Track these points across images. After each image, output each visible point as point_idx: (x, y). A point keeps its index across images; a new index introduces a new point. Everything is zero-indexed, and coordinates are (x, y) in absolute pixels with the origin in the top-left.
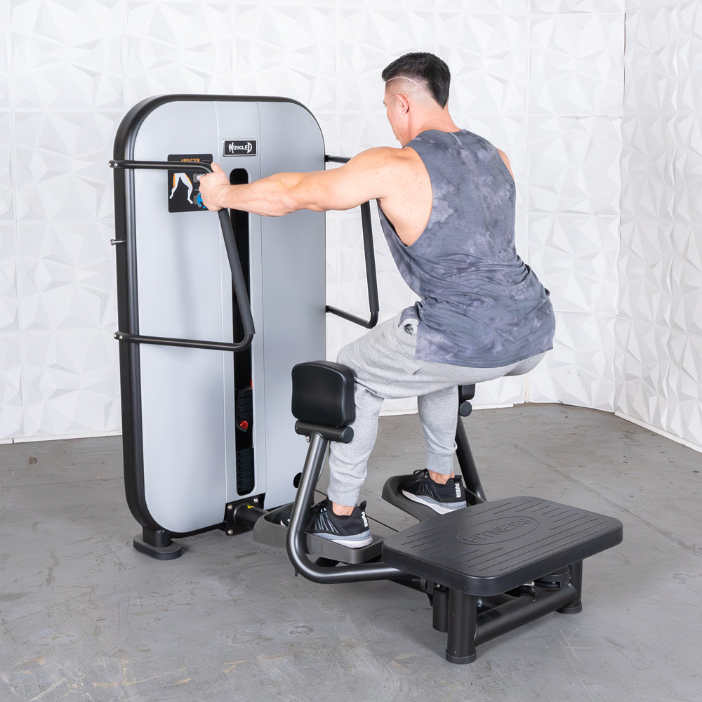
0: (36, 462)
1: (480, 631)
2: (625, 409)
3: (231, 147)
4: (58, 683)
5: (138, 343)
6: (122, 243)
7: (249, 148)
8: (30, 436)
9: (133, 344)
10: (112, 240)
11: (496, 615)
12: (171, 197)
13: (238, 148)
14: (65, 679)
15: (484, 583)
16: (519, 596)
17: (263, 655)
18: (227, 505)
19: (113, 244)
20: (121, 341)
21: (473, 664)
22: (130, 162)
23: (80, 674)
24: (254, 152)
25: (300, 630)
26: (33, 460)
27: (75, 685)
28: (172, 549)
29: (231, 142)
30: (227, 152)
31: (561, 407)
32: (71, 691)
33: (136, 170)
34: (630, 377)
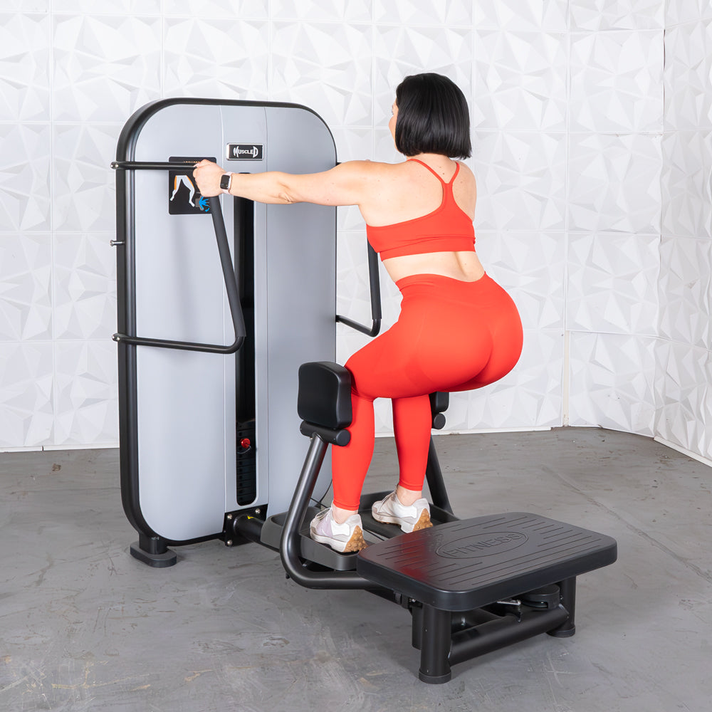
0: (60, 469)
1: (455, 650)
2: (664, 435)
3: (236, 151)
4: (18, 683)
5: (135, 344)
6: (122, 244)
7: (254, 152)
8: (59, 444)
9: (130, 346)
10: (112, 241)
11: (475, 634)
12: (171, 199)
13: (244, 152)
14: (26, 678)
15: (454, 598)
16: (503, 616)
17: (230, 665)
18: (226, 514)
19: (112, 245)
20: (119, 342)
21: (446, 684)
22: (130, 163)
23: (42, 674)
24: (260, 156)
25: (275, 642)
26: (57, 467)
27: (34, 686)
28: (167, 556)
29: (236, 146)
30: (232, 156)
31: (600, 432)
32: (28, 691)
33: (136, 171)
34: (669, 401)
